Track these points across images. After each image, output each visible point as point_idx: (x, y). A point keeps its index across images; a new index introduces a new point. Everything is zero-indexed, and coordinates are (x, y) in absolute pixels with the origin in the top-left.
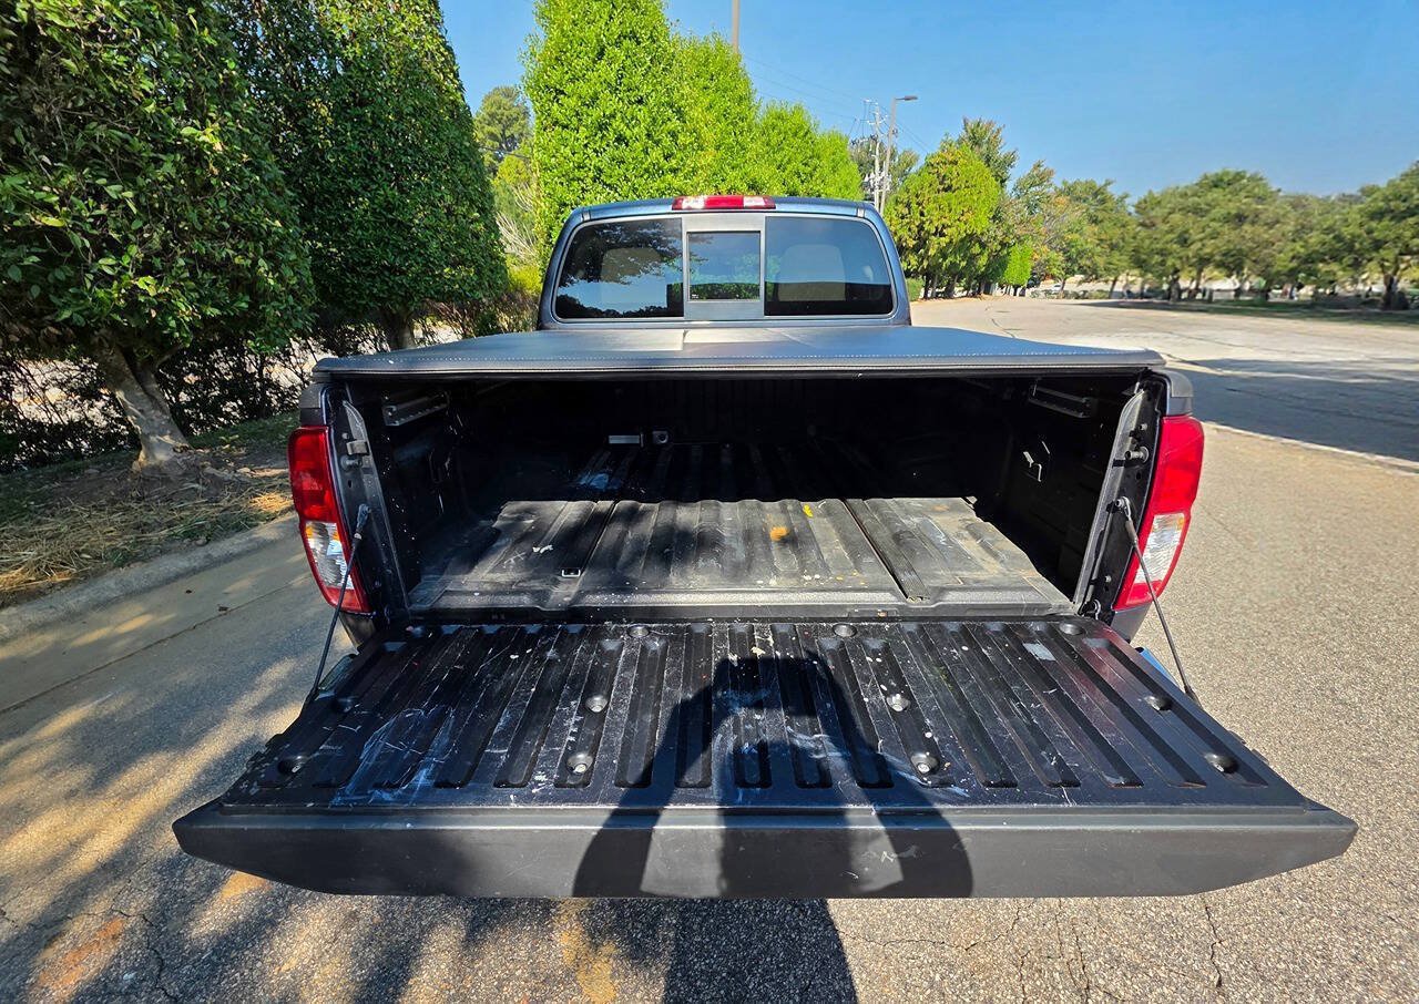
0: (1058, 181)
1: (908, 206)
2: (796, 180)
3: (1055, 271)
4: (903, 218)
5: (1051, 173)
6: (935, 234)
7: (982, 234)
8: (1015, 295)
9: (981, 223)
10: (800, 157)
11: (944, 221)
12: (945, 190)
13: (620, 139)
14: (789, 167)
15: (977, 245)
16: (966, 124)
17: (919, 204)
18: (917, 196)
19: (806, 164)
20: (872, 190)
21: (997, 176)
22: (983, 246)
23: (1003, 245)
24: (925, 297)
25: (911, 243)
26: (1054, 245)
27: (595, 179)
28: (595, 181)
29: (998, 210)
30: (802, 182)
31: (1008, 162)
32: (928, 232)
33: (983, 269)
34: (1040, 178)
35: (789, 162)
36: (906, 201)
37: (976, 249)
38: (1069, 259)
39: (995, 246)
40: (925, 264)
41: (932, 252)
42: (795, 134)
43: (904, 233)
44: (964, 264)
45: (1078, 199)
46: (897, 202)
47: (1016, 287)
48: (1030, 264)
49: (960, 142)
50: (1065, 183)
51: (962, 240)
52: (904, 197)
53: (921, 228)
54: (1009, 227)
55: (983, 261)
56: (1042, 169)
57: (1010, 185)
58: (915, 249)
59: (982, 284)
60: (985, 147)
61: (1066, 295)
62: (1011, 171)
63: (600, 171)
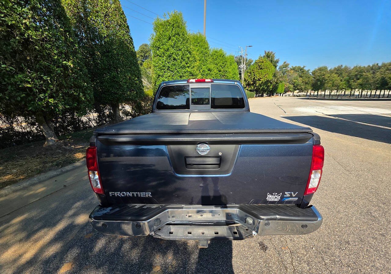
0: (290, 66)
1: (251, 73)
2: (221, 68)
3: (291, 89)
4: (249, 76)
5: (288, 64)
6: (258, 80)
7: (271, 80)
8: (280, 96)
9: (270, 77)
10: (221, 62)
11: (260, 77)
12: (260, 69)
13: (175, 59)
14: (219, 64)
15: (270, 83)
16: (265, 52)
17: (253, 73)
18: (253, 71)
19: (223, 64)
20: (241, 69)
21: (274, 65)
22: (271, 83)
23: (277, 83)
24: (256, 97)
25: (252, 83)
26: (290, 83)
27: (167, 69)
28: (168, 70)
29: (275, 74)
30: (222, 68)
31: (277, 62)
32: (256, 80)
33: (271, 89)
34: (286, 66)
35: (219, 63)
36: (250, 72)
37: (269, 84)
38: (294, 86)
39: (275, 83)
40: (256, 88)
41: (257, 85)
42: (220, 56)
43: (250, 80)
44: (266, 88)
45: (296, 71)
46: (247, 72)
47: (280, 94)
48: (284, 88)
49: (264, 57)
50: (292, 67)
51: (265, 82)
52: (249, 71)
53: (254, 79)
54: (278, 78)
55: (271, 87)
56: (286, 63)
57: (278, 68)
58: (253, 84)
59: (271, 93)
60: (270, 58)
61: (294, 96)
62: (278, 64)
63: (169, 67)
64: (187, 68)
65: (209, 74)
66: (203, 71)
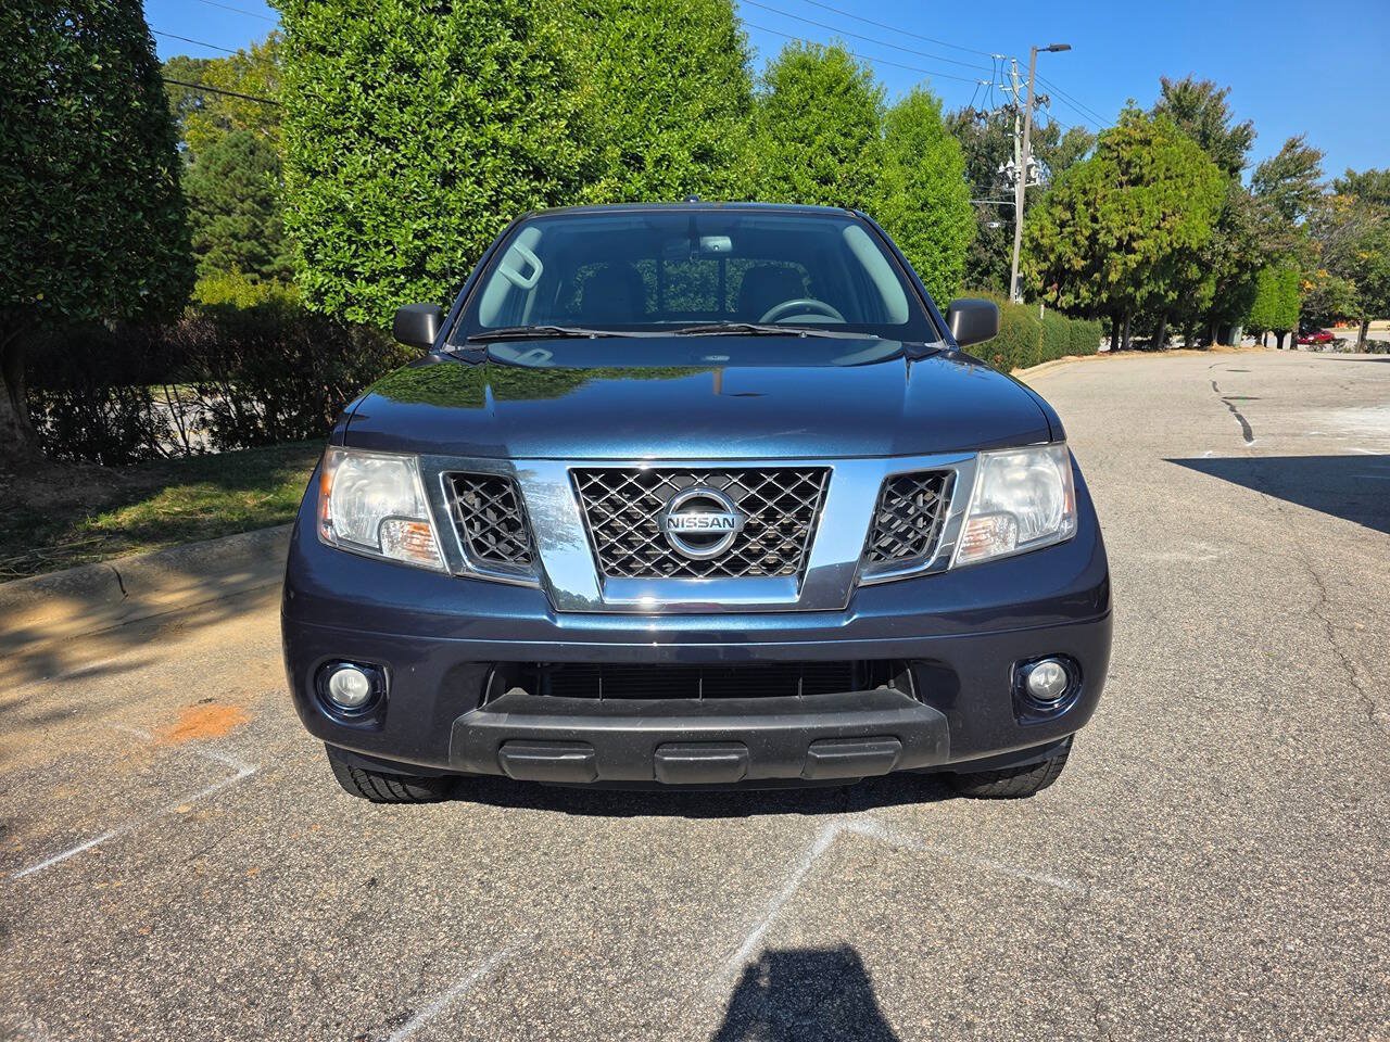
1: (1071, 207)
2: (830, 158)
3: (1345, 309)
4: (1063, 225)
5: (1315, 156)
6: (1118, 249)
7: (1201, 249)
8: (1280, 346)
9: (1198, 230)
10: (836, 125)
11: (1131, 228)
12: (1134, 183)
13: (404, 66)
14: (819, 139)
15: (1195, 268)
16: (1166, 87)
17: (1087, 204)
18: (1085, 192)
19: (845, 135)
20: (1012, 185)
21: (1221, 163)
22: (1206, 267)
23: (1242, 266)
24: (1114, 349)
25: (1079, 264)
26: (1338, 268)
27: (361, 131)
28: (362, 135)
29: (1226, 212)
30: (841, 161)
31: (1241, 140)
32: (1105, 245)
33: (1209, 304)
34: (1297, 162)
35: (819, 130)
36: (1066, 200)
37: (1194, 272)
38: (1365, 290)
39: (1228, 269)
40: (1104, 296)
41: (1113, 277)
42: (829, 90)
43: (1065, 249)
44: (1173, 295)
45: (1376, 199)
46: (1052, 202)
47: (1280, 335)
48: (1297, 299)
49: (1159, 111)
50: (1350, 174)
51: (1167, 259)
52: (1064, 194)
53: (1093, 239)
54: (1250, 238)
55: (1207, 291)
56: (1299, 150)
57: (1246, 178)
58: (1085, 274)
59: (1213, 329)
60: (1199, 120)
61: (1372, 347)
62: (1246, 154)
63: (370, 117)
64: (493, 128)
65: (706, 182)
66: (658, 162)
